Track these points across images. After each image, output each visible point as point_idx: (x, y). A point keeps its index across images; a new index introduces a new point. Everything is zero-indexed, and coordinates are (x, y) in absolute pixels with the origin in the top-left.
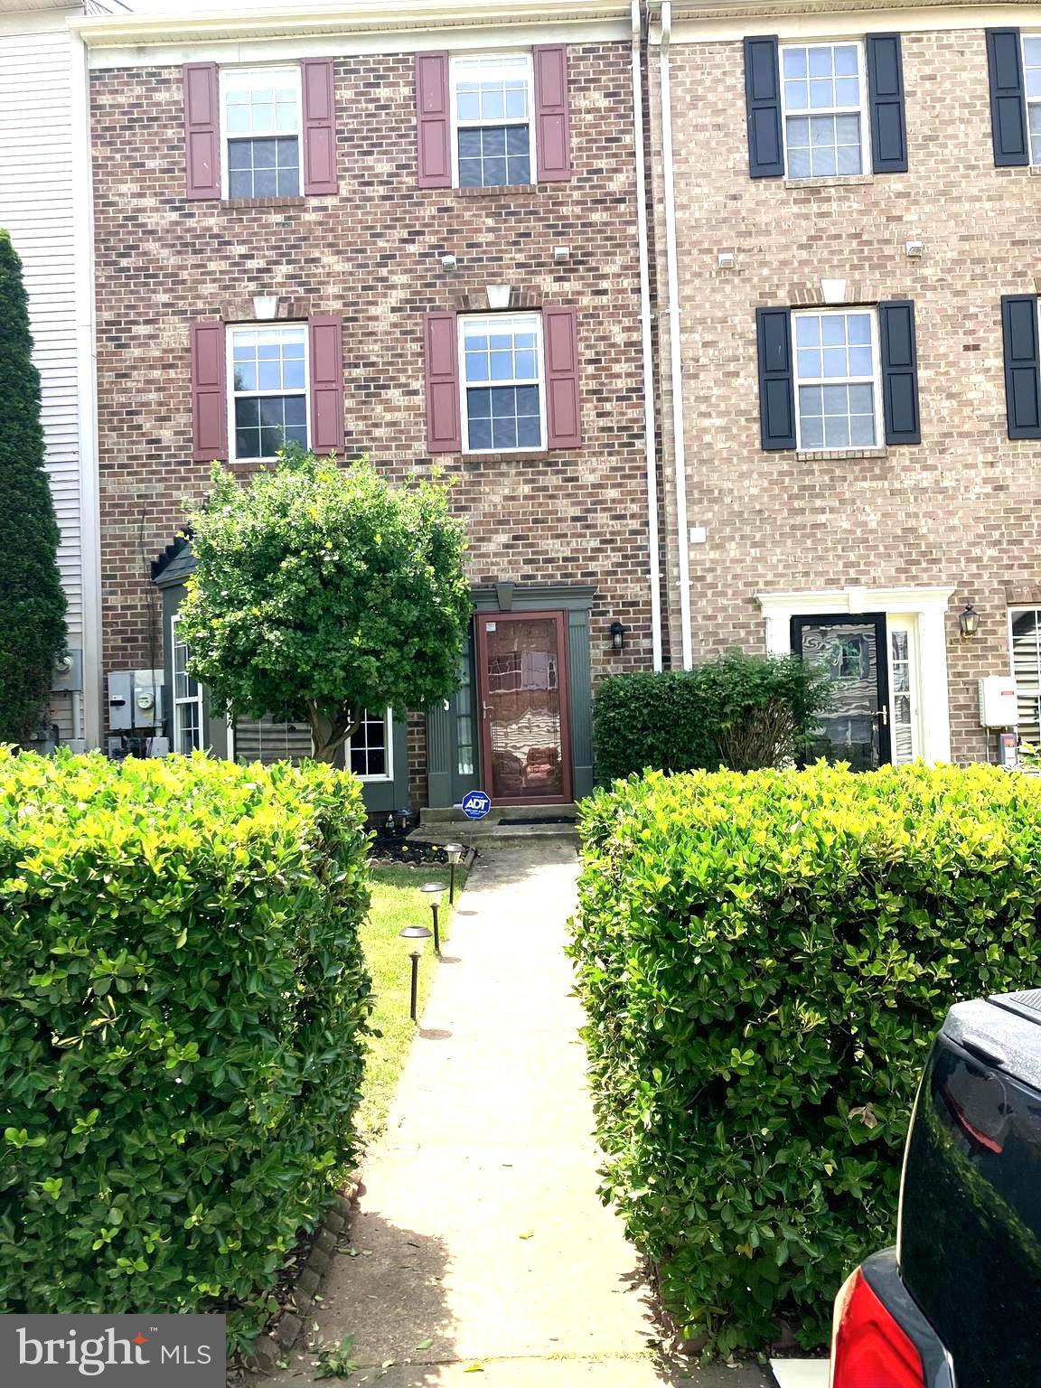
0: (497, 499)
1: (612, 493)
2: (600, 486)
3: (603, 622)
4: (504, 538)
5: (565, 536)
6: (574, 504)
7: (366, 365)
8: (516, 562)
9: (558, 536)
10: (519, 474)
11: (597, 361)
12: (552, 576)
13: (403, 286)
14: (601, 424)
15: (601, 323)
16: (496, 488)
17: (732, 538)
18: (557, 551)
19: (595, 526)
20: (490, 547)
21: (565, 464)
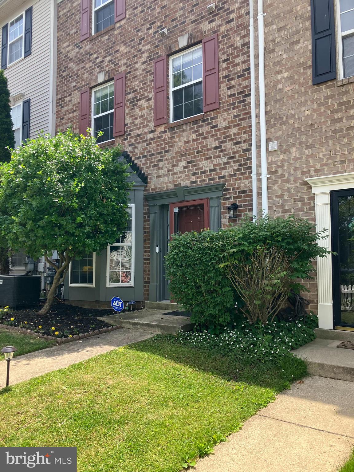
0: (181, 144)
1: (234, 130)
2: (228, 127)
3: (228, 204)
4: (183, 163)
5: (211, 158)
6: (215, 140)
7: (134, 92)
8: (189, 175)
9: (207, 159)
10: (191, 129)
11: (227, 60)
12: (204, 181)
13: (147, 50)
14: (229, 93)
15: (230, 38)
16: (181, 138)
17: (294, 145)
18: (207, 167)
19: (225, 150)
20: (178, 169)
21: (212, 119)
